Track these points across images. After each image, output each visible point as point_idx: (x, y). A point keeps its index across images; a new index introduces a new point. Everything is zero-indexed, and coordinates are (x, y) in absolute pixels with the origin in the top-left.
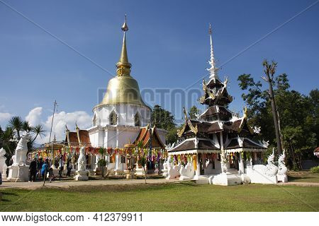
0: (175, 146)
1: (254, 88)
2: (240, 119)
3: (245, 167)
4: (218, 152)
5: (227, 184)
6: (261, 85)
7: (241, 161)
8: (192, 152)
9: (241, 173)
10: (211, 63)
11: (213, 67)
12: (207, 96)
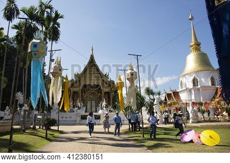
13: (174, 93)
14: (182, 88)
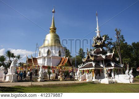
0: (83, 66)
1: (109, 41)
2: (111, 54)
3: (114, 76)
4: (102, 68)
5: (108, 83)
6: (112, 40)
7: (113, 73)
8: (92, 68)
9: (113, 78)
10: (97, 28)
11: (98, 31)
12: (96, 43)
13: (33, 58)
14: (40, 55)
